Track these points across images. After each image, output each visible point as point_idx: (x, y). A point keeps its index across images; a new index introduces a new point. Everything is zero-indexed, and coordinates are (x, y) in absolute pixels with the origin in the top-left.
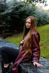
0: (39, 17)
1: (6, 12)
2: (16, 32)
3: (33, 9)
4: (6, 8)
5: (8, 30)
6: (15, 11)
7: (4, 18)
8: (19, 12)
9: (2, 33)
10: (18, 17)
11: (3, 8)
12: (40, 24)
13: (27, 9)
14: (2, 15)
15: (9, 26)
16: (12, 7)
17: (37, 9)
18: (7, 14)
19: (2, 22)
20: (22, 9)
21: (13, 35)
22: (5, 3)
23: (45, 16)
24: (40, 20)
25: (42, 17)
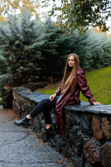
0: (96, 52)
1: (35, 44)
2: (52, 80)
3: (82, 37)
4: (33, 37)
5: (37, 77)
6: (50, 41)
7: (30, 55)
8: (57, 44)
9: (27, 83)
10: (54, 52)
11: (28, 37)
12: (98, 65)
13: (70, 37)
14: (27, 51)
15: (39, 69)
16: (43, 35)
17: (91, 36)
18: (36, 48)
19: (27, 63)
20: (63, 37)
21: (46, 85)
22: (32, 29)
23: (107, 47)
24: (98, 57)
25: (103, 51)
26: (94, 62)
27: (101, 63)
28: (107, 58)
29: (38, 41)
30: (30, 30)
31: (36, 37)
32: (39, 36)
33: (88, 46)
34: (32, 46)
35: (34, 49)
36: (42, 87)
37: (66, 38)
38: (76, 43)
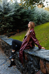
0: (39, 17)
1: (9, 14)
2: (18, 31)
3: (32, 10)
5: (11, 30)
6: (17, 12)
7: (7, 19)
8: (20, 14)
9: (6, 33)
11: (6, 10)
12: (40, 23)
13: (27, 10)
14: (6, 17)
15: (12, 26)
16: (14, 9)
17: (36, 9)
18: (10, 16)
19: (6, 23)
20: (23, 10)
21: (15, 34)
22: (8, 6)
23: (44, 15)
24: (39, 19)
25: (42, 16)
26: (38, 21)
27: (41, 22)
28: (44, 19)
29: (11, 13)
30: (7, 7)
31: (10, 11)
32: (11, 10)
33: (35, 14)
34: (8, 15)
35: (9, 16)
36: (14, 35)
37: (25, 11)
38: (29, 13)
